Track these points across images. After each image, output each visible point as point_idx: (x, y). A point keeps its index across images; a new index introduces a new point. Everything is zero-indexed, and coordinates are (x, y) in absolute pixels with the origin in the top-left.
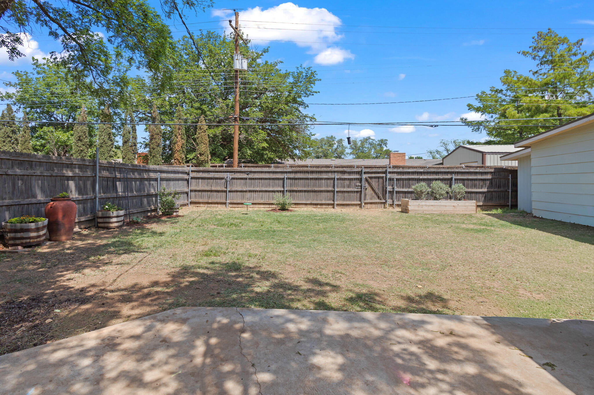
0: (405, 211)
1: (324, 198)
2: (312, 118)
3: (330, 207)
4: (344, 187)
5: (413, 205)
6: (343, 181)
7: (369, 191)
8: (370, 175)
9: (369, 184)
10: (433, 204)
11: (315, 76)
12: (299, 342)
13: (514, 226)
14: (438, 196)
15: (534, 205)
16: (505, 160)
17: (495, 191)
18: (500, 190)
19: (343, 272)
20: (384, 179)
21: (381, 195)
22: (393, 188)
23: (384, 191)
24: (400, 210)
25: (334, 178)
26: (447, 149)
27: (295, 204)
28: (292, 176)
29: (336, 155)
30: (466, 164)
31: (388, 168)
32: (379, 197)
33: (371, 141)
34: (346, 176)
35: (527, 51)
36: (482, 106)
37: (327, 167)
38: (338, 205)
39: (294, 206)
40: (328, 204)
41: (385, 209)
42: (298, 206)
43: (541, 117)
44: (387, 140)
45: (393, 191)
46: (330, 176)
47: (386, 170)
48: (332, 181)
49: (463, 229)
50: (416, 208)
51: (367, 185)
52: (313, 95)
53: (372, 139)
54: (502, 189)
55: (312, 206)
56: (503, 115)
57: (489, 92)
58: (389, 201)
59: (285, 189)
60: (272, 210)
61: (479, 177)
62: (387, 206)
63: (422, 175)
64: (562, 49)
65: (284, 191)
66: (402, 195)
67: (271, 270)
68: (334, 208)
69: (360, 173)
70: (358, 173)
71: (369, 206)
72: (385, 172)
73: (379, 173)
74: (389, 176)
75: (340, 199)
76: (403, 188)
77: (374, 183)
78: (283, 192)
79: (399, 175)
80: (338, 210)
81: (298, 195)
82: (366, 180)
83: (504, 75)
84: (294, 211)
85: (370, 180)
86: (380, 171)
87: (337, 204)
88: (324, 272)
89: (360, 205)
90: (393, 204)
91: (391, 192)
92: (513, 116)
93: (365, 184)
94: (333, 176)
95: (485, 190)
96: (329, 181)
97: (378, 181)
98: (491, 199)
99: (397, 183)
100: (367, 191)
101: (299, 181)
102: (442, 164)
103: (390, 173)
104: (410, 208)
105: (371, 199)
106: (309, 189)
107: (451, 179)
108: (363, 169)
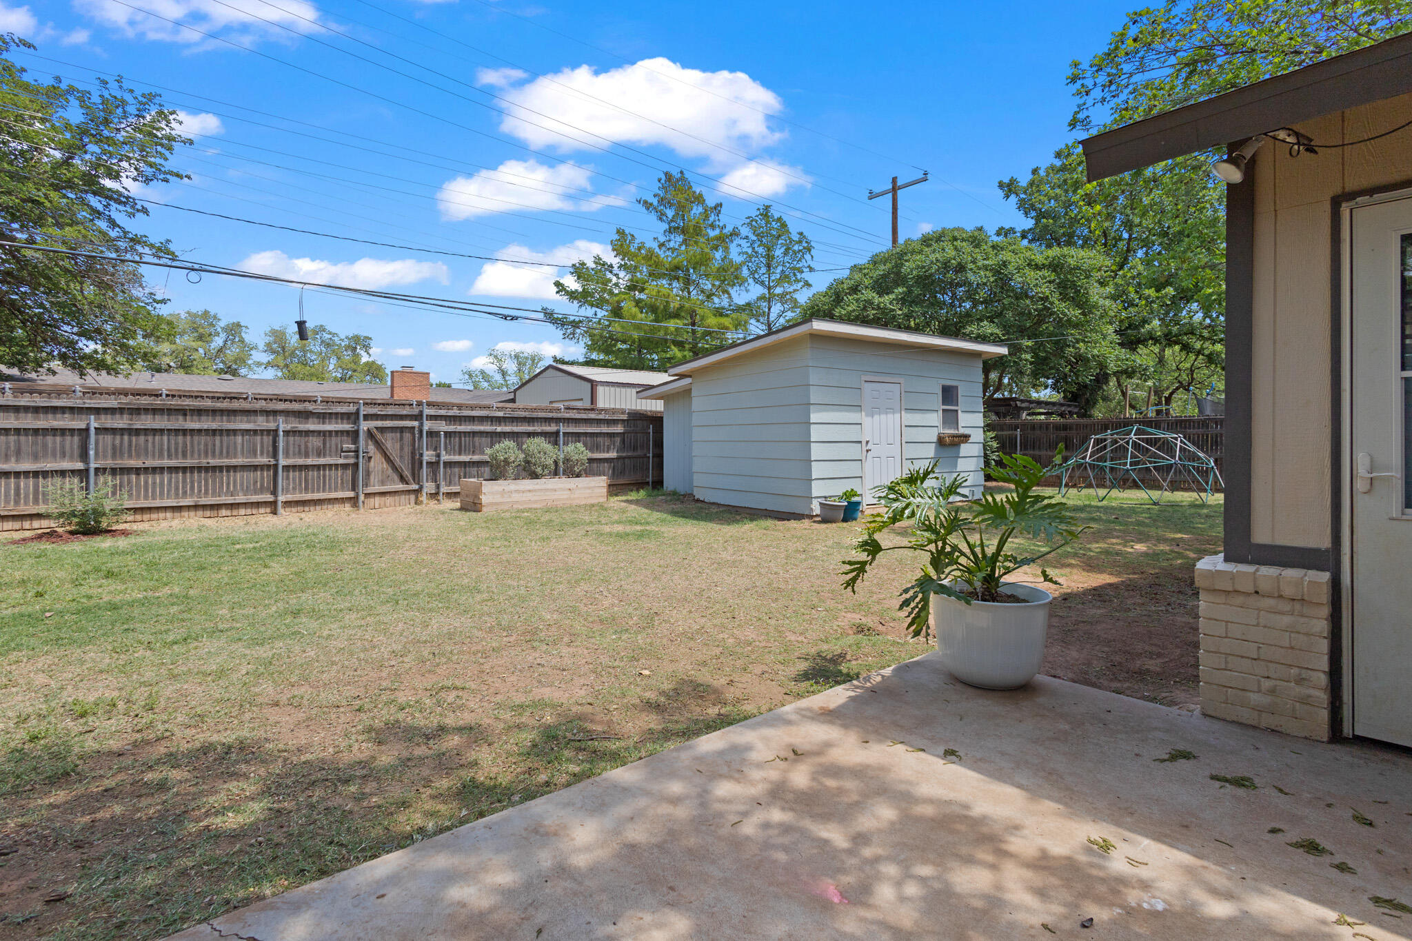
0: (472, 505)
1: (239, 489)
2: (159, 249)
3: (262, 510)
4: (307, 456)
5: (493, 492)
6: (303, 440)
7: (378, 463)
8: (380, 423)
9: (378, 445)
10: (530, 487)
11: (174, 124)
12: (539, 932)
13: (682, 521)
14: (539, 470)
15: (698, 480)
16: (646, 398)
17: (629, 457)
18: (635, 454)
19: (458, 683)
20: (416, 432)
21: (407, 473)
22: (438, 456)
23: (416, 464)
24: (458, 505)
25: (276, 431)
26: (502, 371)
27: (136, 510)
28: (120, 422)
29: (221, 366)
30: (566, 404)
31: (425, 406)
32: (403, 479)
33: (327, 336)
34: (311, 426)
35: (650, 201)
36: (580, 289)
37: (231, 398)
38: (288, 504)
39: (130, 518)
40: (257, 505)
41: (418, 507)
42: (146, 517)
43: (672, 324)
44: (370, 339)
45: (438, 463)
46: (262, 423)
47: (421, 412)
48: (268, 440)
49: (610, 534)
50: (498, 499)
51: (372, 448)
52: (167, 181)
53: (330, 333)
54: (639, 453)
55: (200, 513)
56: (617, 312)
57: (591, 264)
58: (429, 487)
59: (93, 465)
60: (40, 537)
61: (605, 429)
62: (424, 498)
63: (500, 425)
64: (697, 210)
65: (87, 470)
66: (457, 470)
67: (215, 738)
68: (275, 513)
69: (353, 417)
70: (348, 418)
71: (377, 501)
72: (418, 417)
73: (402, 417)
74: (427, 425)
75: (294, 489)
76: (460, 454)
77: (390, 442)
78: (83, 474)
79: (450, 425)
80: (288, 519)
81: (146, 482)
82: (370, 434)
83: (616, 237)
84: (137, 533)
85: (379, 436)
86: (405, 412)
87: (286, 502)
88: (402, 698)
89: (354, 501)
90: (437, 494)
91: (433, 465)
92: (634, 317)
93: (367, 445)
94: (272, 426)
95: (613, 455)
96: (258, 438)
97: (401, 438)
98: (622, 472)
99: (445, 443)
100: (372, 464)
101: (150, 438)
102: (513, 401)
103: (431, 418)
104: (484, 499)
105: (383, 483)
106: (189, 462)
107: (557, 433)
108: (362, 408)
